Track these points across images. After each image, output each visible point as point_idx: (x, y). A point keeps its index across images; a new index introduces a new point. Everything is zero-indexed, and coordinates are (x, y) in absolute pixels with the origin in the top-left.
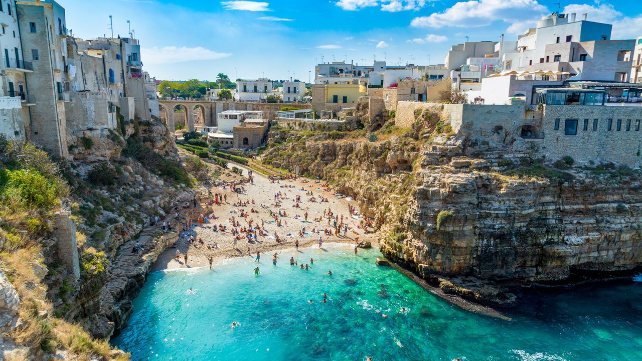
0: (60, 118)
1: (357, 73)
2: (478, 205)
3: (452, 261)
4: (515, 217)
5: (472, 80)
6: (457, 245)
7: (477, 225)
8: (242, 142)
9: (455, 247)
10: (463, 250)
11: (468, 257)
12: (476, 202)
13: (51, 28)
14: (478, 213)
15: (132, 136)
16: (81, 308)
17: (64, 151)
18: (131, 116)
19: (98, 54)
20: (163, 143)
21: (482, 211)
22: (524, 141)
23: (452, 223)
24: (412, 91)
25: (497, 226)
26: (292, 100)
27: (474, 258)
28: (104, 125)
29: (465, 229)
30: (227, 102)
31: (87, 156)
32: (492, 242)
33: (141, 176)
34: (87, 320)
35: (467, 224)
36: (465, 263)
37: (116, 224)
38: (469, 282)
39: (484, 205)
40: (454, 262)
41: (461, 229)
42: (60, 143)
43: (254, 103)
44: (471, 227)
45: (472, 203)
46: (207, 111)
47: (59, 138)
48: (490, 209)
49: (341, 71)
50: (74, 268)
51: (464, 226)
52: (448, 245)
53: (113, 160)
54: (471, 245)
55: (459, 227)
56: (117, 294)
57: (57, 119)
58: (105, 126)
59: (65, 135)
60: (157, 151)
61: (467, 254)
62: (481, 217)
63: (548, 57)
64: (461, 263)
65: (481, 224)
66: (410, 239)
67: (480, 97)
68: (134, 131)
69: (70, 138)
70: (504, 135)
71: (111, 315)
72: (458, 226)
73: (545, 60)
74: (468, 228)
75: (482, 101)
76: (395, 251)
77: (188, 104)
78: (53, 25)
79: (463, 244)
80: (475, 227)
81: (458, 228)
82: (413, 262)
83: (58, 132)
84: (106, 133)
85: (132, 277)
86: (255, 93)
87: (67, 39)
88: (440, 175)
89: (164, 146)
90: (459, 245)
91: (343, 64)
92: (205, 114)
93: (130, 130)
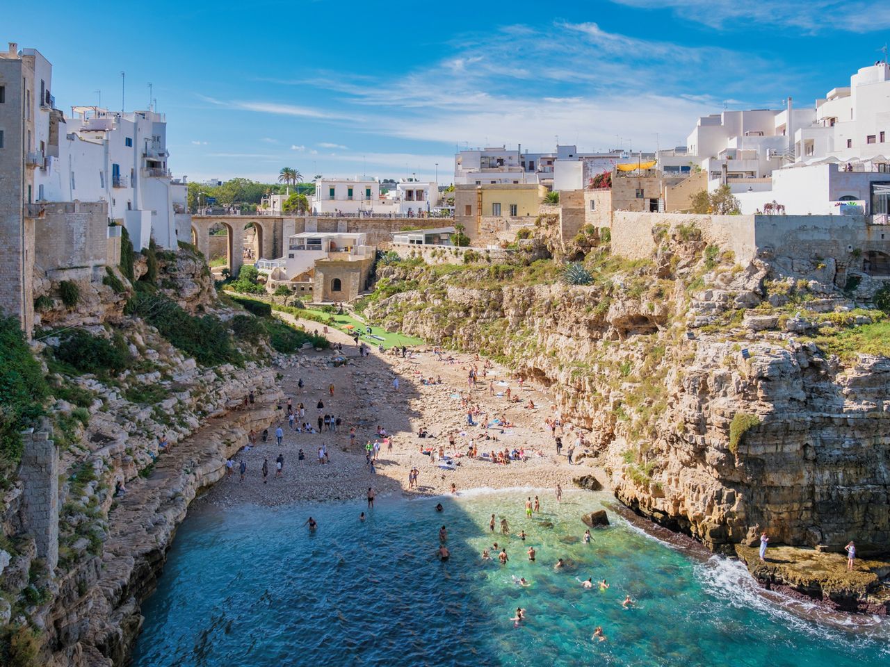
0: (26, 248)
1: (527, 165)
2: (805, 402)
3: (765, 515)
4: (877, 426)
5: (744, 174)
6: (772, 482)
7: (809, 442)
8: (330, 287)
9: (771, 487)
10: (786, 492)
11: (796, 506)
12: (802, 396)
13: (28, 95)
14: (809, 419)
15: (143, 278)
16: (53, 630)
17: (27, 308)
18: (144, 243)
19: (98, 138)
20: (197, 290)
21: (815, 414)
22: (872, 280)
23: (762, 438)
24: (637, 194)
25: (847, 442)
26: (416, 212)
27: (807, 509)
28: (99, 259)
29: (786, 449)
30: (303, 217)
31: (65, 316)
32: (840, 476)
33: (158, 351)
34: (60, 656)
35: (790, 441)
36: (791, 520)
37: (114, 446)
38: (806, 559)
39: (818, 402)
40: (769, 516)
41: (779, 450)
42: (22, 292)
43: (351, 218)
44: (798, 447)
45: (795, 399)
46: (267, 233)
47: (22, 284)
48: (830, 410)
49: (501, 161)
50: (50, 545)
51: (784, 444)
52: (755, 483)
53: (109, 323)
54: (799, 482)
55: (775, 447)
56: (116, 594)
57: (21, 250)
58: (102, 262)
59: (31, 278)
60: (183, 304)
61: (794, 501)
62: (814, 426)
63: (882, 133)
64: (783, 519)
65: (815, 439)
66: (675, 471)
67: (774, 202)
68: (146, 270)
69: (39, 283)
70: (834, 268)
71: (105, 641)
72: (773, 445)
73: (878, 138)
74: (792, 448)
75: (781, 210)
76: (646, 497)
77: (235, 221)
78: (33, 90)
79: (787, 481)
80: (805, 447)
81: (772, 449)
82: (685, 518)
83: (21, 272)
84: (103, 273)
85: (143, 555)
86: (350, 201)
87: (51, 113)
88: (726, 344)
89: (198, 295)
90: (776, 484)
91: (503, 150)
92: (264, 238)
93: (140, 269)
